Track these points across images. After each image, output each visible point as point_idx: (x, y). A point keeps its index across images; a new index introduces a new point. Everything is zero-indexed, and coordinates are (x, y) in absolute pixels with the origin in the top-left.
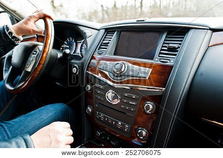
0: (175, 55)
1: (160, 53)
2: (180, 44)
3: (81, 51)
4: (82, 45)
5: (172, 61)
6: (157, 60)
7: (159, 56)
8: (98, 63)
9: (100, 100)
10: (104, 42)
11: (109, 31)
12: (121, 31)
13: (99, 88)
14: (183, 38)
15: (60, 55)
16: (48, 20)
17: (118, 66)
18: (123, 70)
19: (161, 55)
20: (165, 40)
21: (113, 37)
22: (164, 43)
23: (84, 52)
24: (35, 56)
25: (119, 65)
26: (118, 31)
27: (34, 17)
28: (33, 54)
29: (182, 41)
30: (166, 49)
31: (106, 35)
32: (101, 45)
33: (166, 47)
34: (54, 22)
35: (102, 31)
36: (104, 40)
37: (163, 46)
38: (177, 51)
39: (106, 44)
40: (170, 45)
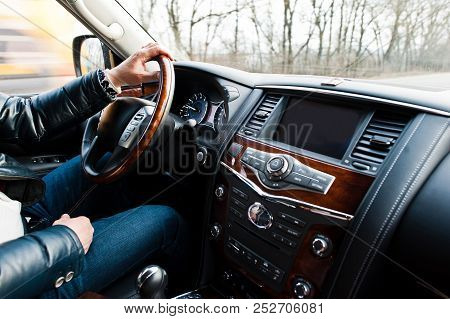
0: (383, 157)
1: (356, 150)
2: (395, 138)
3: (216, 120)
4: (219, 111)
5: (374, 169)
6: (347, 161)
7: (352, 155)
8: (244, 150)
9: (237, 216)
10: (258, 113)
11: (269, 93)
12: (291, 98)
13: (238, 196)
14: (403, 127)
15: (178, 125)
16: (165, 60)
17: (276, 163)
18: (284, 170)
19: (356, 154)
20: (368, 127)
21: (275, 107)
22: (366, 133)
23: (220, 124)
24: (140, 122)
25: (277, 161)
26: (285, 97)
27: (143, 55)
28: (136, 119)
29: (400, 132)
30: (368, 143)
31: (264, 101)
32: (253, 118)
33: (368, 139)
34: (175, 66)
35: (258, 93)
36: (258, 109)
37: (362, 138)
38: (387, 151)
39: (262, 118)
40: (377, 138)
